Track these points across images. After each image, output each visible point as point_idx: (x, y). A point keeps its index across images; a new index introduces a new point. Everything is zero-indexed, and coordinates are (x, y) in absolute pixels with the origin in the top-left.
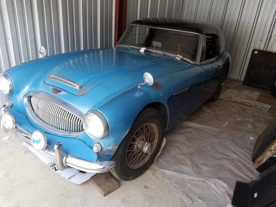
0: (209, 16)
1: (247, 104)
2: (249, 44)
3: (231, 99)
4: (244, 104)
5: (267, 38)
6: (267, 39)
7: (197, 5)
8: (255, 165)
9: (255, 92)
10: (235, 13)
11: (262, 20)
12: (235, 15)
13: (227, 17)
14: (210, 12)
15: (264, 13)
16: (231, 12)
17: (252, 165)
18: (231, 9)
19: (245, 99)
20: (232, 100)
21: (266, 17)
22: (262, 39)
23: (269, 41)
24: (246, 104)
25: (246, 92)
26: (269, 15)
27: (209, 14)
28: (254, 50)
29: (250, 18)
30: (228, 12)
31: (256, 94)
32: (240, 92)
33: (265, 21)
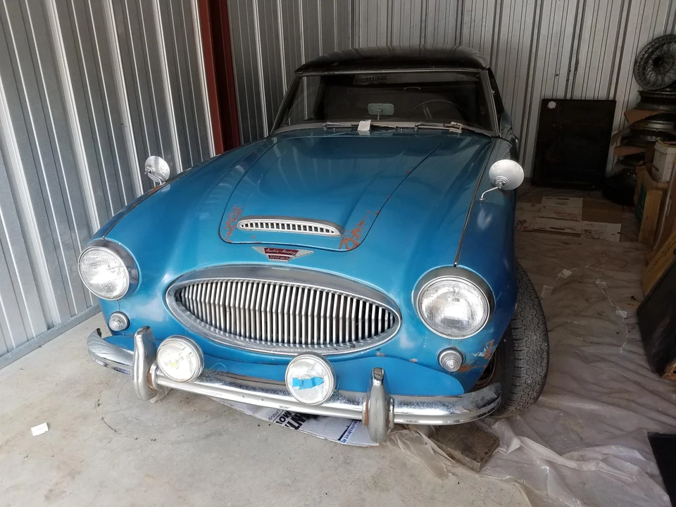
0: (423, 35)
1: (567, 231)
2: (529, 89)
3: (526, 225)
4: (561, 233)
5: (570, 67)
6: (569, 71)
7: (390, 13)
8: (666, 381)
9: (571, 199)
10: (484, 20)
11: (551, 27)
12: (484, 24)
13: (466, 31)
14: (423, 25)
15: (553, 10)
16: (473, 18)
17: (660, 381)
18: (473, 12)
19: (557, 221)
20: (531, 228)
21: (558, 18)
22: (558, 73)
23: (575, 74)
24: (564, 231)
25: (550, 203)
26: (565, 15)
27: (423, 31)
28: (545, 102)
29: (522, 26)
30: (466, 19)
31: (574, 204)
32: (538, 206)
33: (556, 28)
